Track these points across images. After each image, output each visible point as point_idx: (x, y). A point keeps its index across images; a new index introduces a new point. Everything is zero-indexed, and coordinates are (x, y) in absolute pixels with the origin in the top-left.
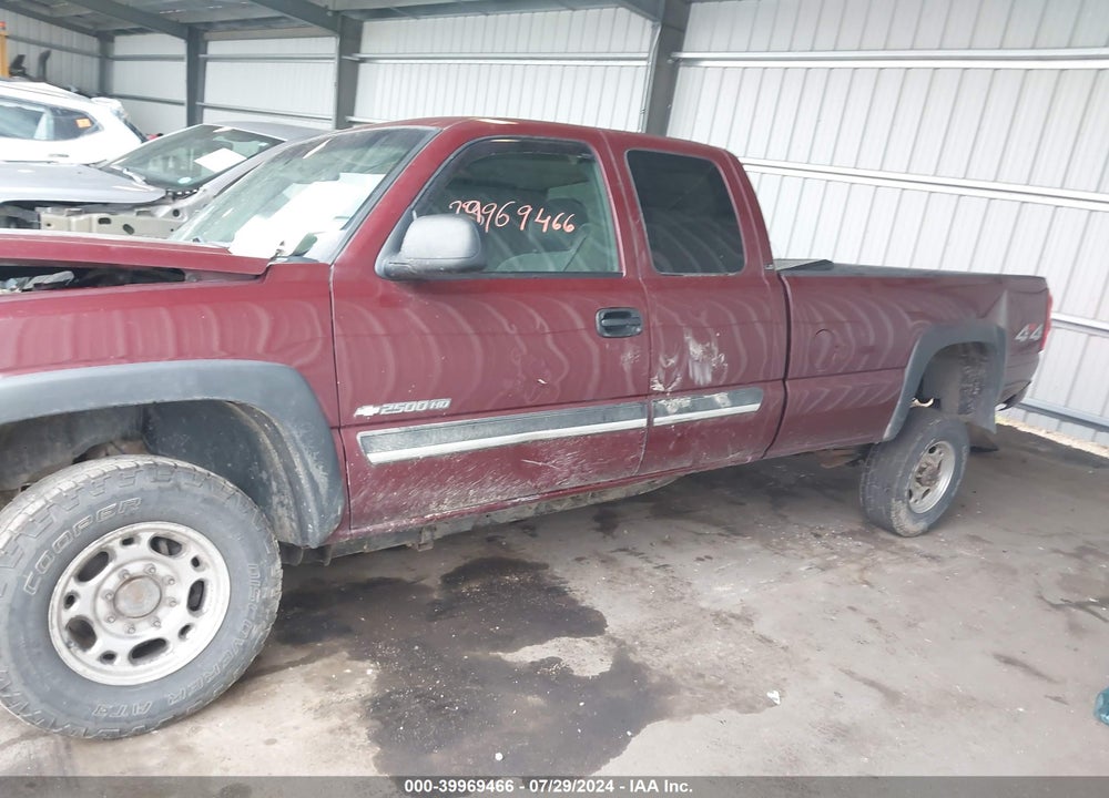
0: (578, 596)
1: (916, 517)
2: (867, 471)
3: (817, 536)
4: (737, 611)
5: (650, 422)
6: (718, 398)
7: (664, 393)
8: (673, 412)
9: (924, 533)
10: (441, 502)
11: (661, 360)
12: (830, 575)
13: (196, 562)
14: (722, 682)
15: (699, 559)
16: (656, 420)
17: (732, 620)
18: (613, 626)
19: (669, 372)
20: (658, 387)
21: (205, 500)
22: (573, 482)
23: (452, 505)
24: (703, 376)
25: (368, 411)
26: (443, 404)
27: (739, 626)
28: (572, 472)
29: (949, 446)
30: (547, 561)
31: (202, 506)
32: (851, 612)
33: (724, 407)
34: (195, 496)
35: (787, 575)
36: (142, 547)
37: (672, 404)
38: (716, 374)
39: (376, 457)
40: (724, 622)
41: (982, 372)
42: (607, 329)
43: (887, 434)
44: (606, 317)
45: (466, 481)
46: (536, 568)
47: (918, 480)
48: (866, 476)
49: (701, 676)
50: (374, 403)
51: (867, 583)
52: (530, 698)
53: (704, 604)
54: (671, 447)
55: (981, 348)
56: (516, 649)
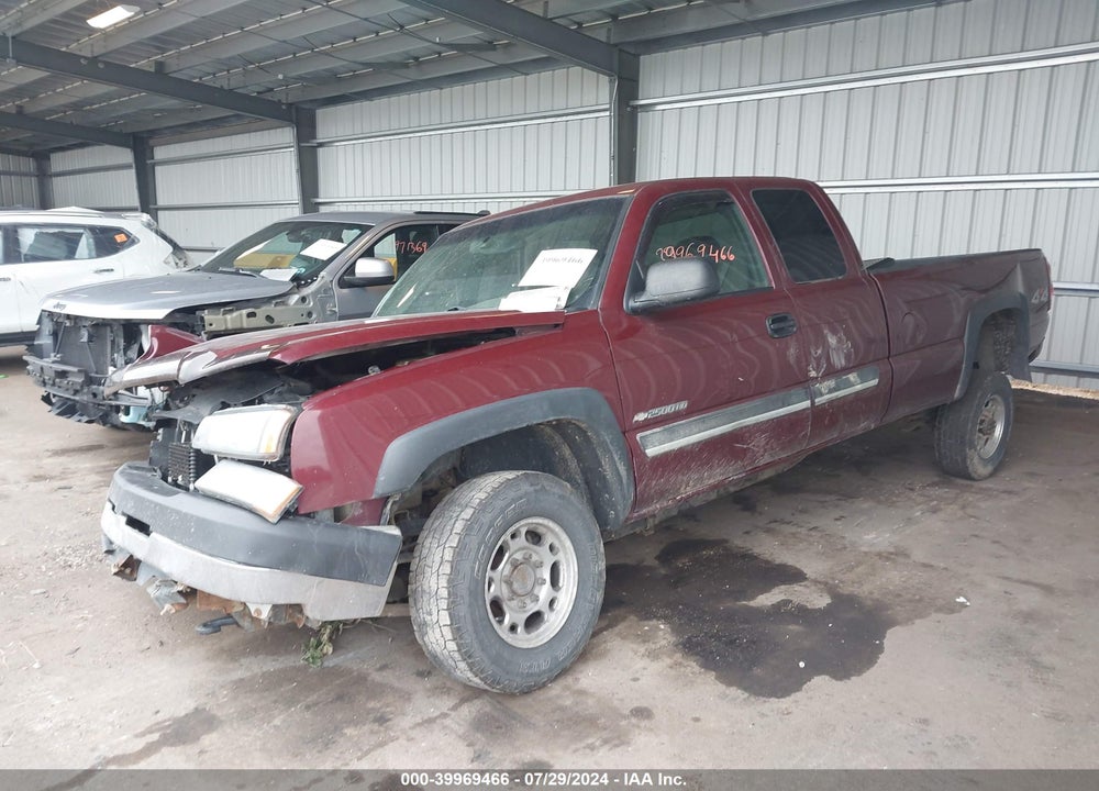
0: (767, 556)
1: (985, 461)
2: (939, 429)
3: (912, 490)
4: (892, 550)
5: (813, 403)
6: (852, 377)
7: (817, 378)
8: (827, 393)
9: (992, 475)
10: (687, 485)
11: (813, 352)
12: (941, 515)
13: (551, 548)
14: (917, 597)
15: (837, 519)
16: (816, 400)
17: (893, 556)
18: (808, 572)
19: (818, 360)
20: (813, 374)
21: (560, 497)
22: (767, 459)
23: (694, 486)
24: (839, 361)
25: (641, 417)
26: (683, 405)
27: (901, 560)
28: (765, 451)
29: (999, 399)
30: (725, 537)
31: (559, 501)
32: (975, 539)
33: (857, 384)
34: (554, 494)
35: (909, 521)
36: (521, 540)
37: (824, 386)
38: (847, 357)
39: (651, 452)
40: (888, 559)
41: (1011, 334)
42: (775, 331)
43: (957, 394)
44: (773, 323)
45: (702, 465)
46: (721, 542)
47: (980, 430)
48: (939, 434)
49: (899, 595)
50: (644, 410)
51: (972, 517)
52: (790, 627)
53: (864, 549)
54: (826, 422)
55: (1008, 313)
56: (753, 598)
